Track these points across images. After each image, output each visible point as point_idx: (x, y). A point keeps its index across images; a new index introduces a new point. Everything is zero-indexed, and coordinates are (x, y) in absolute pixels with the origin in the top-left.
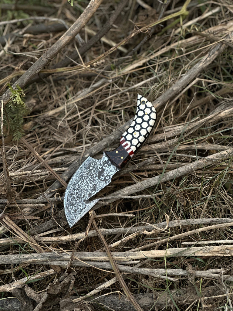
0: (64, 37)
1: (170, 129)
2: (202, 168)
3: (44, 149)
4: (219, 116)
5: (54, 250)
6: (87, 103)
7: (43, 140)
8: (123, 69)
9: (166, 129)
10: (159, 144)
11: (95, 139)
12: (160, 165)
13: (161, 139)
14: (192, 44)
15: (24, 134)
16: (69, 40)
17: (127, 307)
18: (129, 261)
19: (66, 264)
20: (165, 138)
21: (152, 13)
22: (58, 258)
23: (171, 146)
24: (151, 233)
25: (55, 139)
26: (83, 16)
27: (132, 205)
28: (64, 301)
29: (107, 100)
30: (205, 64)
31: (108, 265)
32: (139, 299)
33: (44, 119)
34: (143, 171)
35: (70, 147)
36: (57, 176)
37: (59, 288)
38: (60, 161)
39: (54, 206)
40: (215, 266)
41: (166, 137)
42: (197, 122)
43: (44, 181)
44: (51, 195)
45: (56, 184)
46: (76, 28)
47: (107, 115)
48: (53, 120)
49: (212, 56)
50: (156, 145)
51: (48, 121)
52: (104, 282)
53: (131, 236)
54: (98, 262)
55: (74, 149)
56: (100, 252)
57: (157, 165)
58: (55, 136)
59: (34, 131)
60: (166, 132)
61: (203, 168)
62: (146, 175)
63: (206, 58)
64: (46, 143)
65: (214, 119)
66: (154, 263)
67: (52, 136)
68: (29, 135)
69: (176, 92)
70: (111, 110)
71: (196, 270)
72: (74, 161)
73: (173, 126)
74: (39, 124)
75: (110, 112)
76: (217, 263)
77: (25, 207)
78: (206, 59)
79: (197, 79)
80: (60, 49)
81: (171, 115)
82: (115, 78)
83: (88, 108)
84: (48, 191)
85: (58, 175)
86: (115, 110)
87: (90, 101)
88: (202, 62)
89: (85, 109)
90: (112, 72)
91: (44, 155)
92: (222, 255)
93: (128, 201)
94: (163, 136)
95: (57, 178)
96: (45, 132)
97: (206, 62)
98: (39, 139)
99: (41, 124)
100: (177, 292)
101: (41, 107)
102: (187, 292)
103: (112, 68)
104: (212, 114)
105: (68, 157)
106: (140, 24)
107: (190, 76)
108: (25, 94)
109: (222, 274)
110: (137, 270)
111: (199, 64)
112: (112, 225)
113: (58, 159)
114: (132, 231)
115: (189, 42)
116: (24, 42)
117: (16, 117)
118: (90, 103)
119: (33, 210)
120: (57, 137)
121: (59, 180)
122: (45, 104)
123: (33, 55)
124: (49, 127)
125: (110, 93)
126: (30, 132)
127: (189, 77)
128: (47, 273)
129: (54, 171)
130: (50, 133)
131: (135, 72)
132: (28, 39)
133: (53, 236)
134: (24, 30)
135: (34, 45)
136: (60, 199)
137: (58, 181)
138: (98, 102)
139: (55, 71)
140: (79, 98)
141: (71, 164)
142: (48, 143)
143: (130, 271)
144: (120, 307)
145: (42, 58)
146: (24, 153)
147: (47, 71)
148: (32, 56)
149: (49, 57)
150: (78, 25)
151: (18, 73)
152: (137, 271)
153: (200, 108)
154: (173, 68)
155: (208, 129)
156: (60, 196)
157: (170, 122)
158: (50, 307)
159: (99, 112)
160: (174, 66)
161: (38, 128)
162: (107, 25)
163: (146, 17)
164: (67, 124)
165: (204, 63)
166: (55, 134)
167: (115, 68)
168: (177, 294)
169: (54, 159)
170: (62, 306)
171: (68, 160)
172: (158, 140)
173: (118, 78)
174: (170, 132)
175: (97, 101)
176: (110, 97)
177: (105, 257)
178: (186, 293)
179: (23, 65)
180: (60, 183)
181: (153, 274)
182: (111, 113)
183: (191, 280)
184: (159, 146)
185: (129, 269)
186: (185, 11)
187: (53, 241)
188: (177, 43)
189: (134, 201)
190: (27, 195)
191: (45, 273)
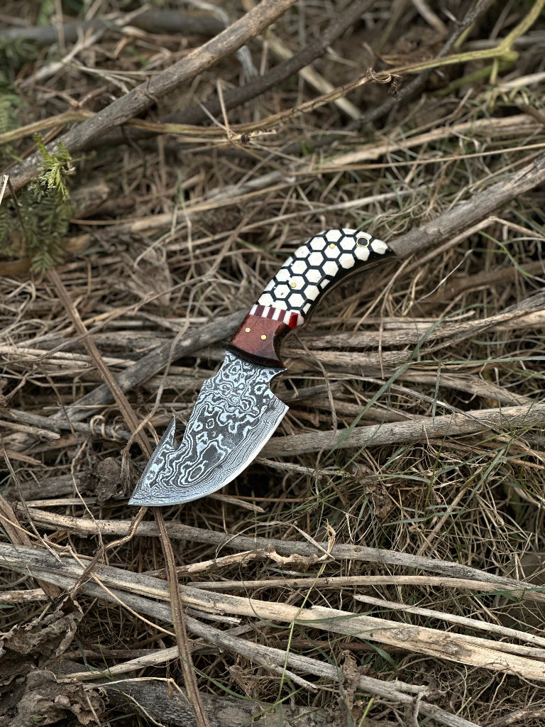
0: (200, 53)
1: (399, 324)
2: (451, 436)
3: (102, 307)
4: (523, 321)
5: (51, 547)
6: (224, 220)
7: (103, 282)
8: (329, 159)
9: (391, 322)
10: (363, 354)
11: (222, 308)
12: (352, 405)
13: (371, 344)
14: (512, 133)
15: (60, 260)
16: (209, 62)
17: (189, 720)
18: (217, 614)
19: (71, 586)
20: (380, 343)
21: (431, 39)
22: (54, 566)
23: (390, 367)
24: (286, 560)
25: (129, 287)
26: (256, 14)
27: (271, 483)
28: (38, 675)
29: (272, 224)
30: (519, 186)
31: (165, 613)
32: (222, 707)
33: (116, 237)
34: (311, 411)
35: (159, 316)
36: (107, 375)
37: (35, 642)
38: (124, 342)
39: (87, 445)
40: (417, 675)
41: (382, 342)
42: (465, 324)
43: (76, 380)
44: (82, 416)
45: (99, 394)
46: (233, 38)
47: (263, 259)
48: (135, 242)
49: (541, 171)
50: (355, 355)
51: (122, 243)
52: (156, 647)
53: (237, 558)
54: (144, 600)
55: (166, 323)
56: (157, 577)
57: (346, 404)
58: (133, 281)
59: (87, 259)
60: (385, 330)
61: (453, 436)
62: (316, 423)
63: (524, 173)
64: (110, 293)
65: (511, 324)
66: (279, 634)
67: (124, 280)
68: (73, 266)
69: (433, 240)
70: (277, 250)
71: (363, 674)
72: (153, 349)
73: (409, 319)
74: (101, 246)
75: (271, 254)
76: (422, 670)
77: (17, 431)
78: (525, 175)
79: (492, 219)
80: (182, 79)
81: (411, 293)
82: (304, 177)
83: (222, 231)
84: (78, 406)
85: (109, 374)
86: (285, 250)
87: (231, 218)
88: (513, 181)
89: (214, 233)
90: (302, 161)
91: (94, 321)
92: (437, 655)
93: (264, 472)
94: (377, 338)
95: (107, 381)
96: (114, 267)
97: (523, 183)
98: (95, 280)
99: (106, 246)
100: (312, 716)
101: (119, 207)
102: (333, 719)
103: (305, 151)
104: (507, 312)
105: (145, 338)
106: (395, 59)
107: (476, 207)
108: (73, 169)
109: (419, 698)
110: (228, 640)
111: (504, 185)
112: (209, 519)
113: (122, 338)
114: (246, 545)
115: (505, 126)
116: (121, 45)
117: (51, 217)
118: (230, 222)
119: (32, 441)
120: (134, 286)
121: (109, 386)
122: (128, 202)
123: (121, 81)
124: (122, 257)
125: (284, 208)
126: (79, 259)
127: (473, 211)
128: (28, 595)
129: (105, 363)
130: (122, 272)
131: (356, 171)
132: (130, 40)
133: (63, 514)
134: (128, 17)
135: (143, 57)
136: (103, 432)
137: (106, 386)
138: (248, 224)
139: (163, 128)
140: (210, 204)
141: (145, 354)
142: (116, 295)
143: (211, 638)
144: (173, 717)
145: (135, 93)
146: (50, 304)
147: (142, 125)
148: (116, 82)
149: (152, 94)
150: (239, 31)
151: (74, 115)
152: (226, 642)
153: (493, 291)
154: (447, 182)
155: (498, 347)
156: (103, 425)
157: (403, 308)
158: (7, 679)
159: (247, 248)
160: (451, 177)
161: (98, 253)
162: (314, 46)
163: (415, 45)
164: (164, 259)
165: (518, 183)
166: (134, 276)
167: (311, 151)
168: (309, 719)
169: (111, 335)
170: (31, 683)
171: (143, 343)
172: (364, 344)
173: (310, 176)
174: (396, 333)
175: (246, 220)
176: (282, 217)
177: (162, 593)
178: (332, 722)
179: (93, 98)
180: (109, 392)
181: (262, 659)
182: (275, 255)
183: (346, 695)
184: (363, 359)
185: (208, 632)
186: (507, 50)
187: (59, 526)
188: (468, 125)
189: (277, 475)
190: (34, 404)
191: (22, 594)
